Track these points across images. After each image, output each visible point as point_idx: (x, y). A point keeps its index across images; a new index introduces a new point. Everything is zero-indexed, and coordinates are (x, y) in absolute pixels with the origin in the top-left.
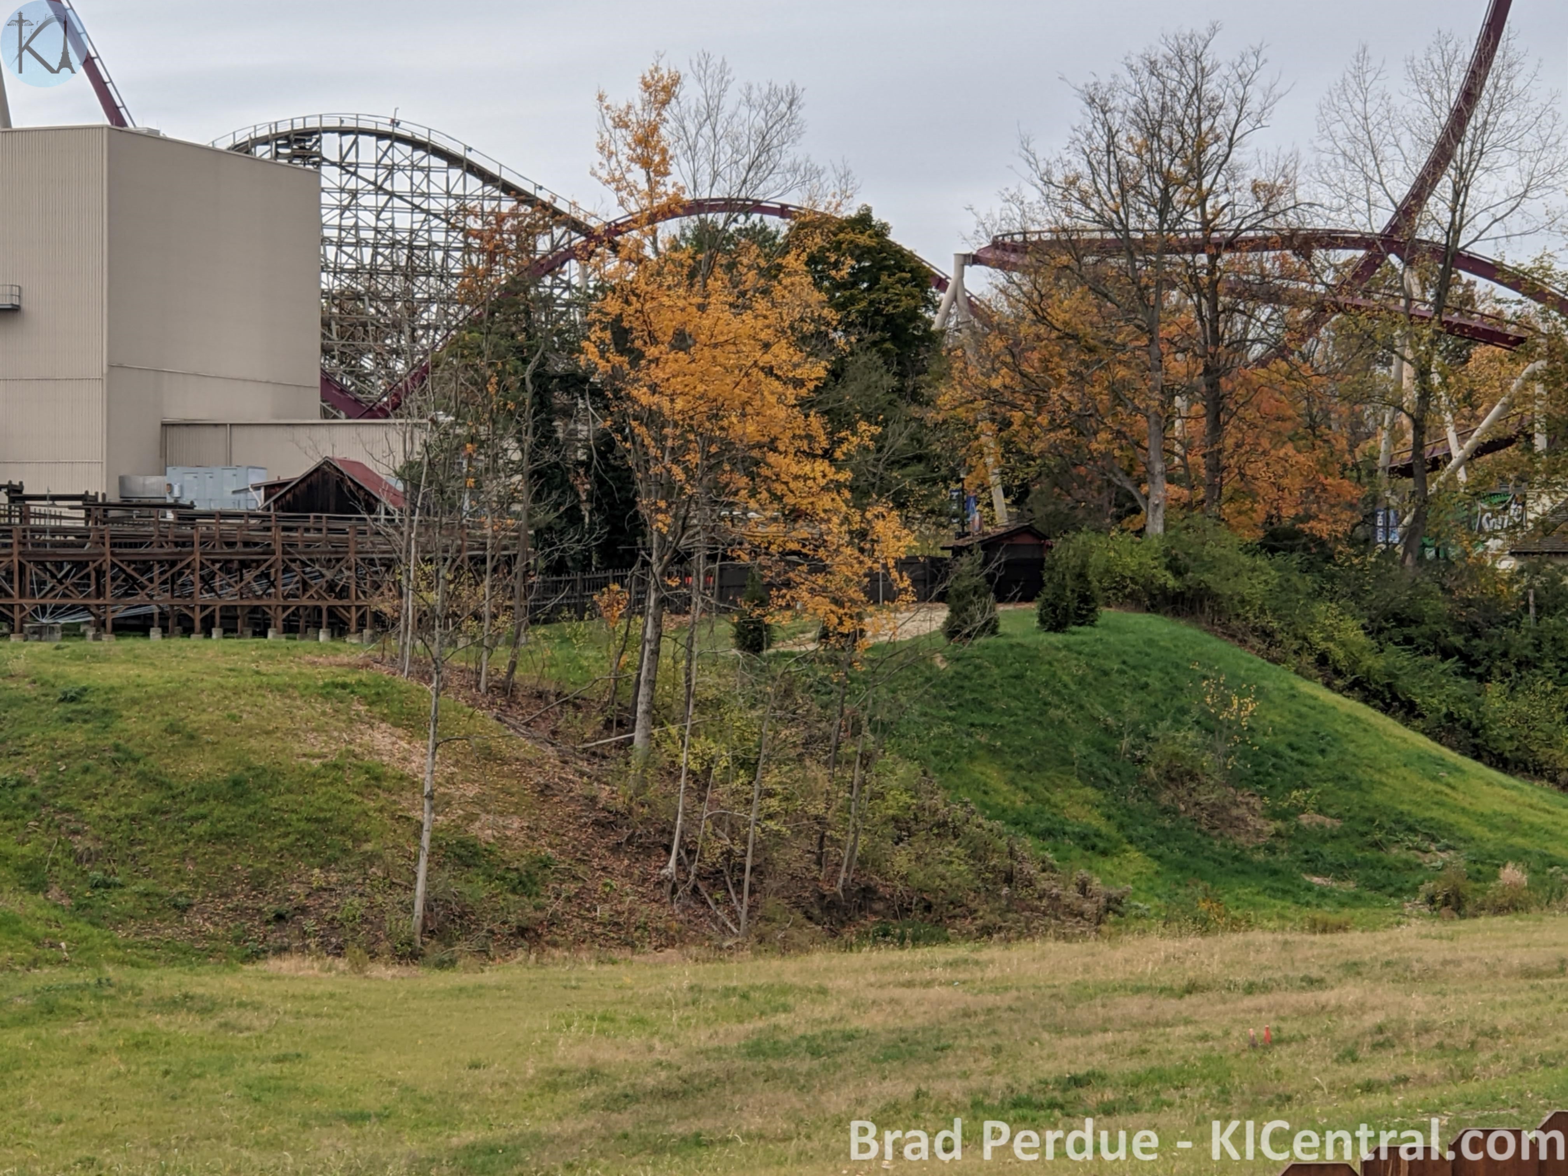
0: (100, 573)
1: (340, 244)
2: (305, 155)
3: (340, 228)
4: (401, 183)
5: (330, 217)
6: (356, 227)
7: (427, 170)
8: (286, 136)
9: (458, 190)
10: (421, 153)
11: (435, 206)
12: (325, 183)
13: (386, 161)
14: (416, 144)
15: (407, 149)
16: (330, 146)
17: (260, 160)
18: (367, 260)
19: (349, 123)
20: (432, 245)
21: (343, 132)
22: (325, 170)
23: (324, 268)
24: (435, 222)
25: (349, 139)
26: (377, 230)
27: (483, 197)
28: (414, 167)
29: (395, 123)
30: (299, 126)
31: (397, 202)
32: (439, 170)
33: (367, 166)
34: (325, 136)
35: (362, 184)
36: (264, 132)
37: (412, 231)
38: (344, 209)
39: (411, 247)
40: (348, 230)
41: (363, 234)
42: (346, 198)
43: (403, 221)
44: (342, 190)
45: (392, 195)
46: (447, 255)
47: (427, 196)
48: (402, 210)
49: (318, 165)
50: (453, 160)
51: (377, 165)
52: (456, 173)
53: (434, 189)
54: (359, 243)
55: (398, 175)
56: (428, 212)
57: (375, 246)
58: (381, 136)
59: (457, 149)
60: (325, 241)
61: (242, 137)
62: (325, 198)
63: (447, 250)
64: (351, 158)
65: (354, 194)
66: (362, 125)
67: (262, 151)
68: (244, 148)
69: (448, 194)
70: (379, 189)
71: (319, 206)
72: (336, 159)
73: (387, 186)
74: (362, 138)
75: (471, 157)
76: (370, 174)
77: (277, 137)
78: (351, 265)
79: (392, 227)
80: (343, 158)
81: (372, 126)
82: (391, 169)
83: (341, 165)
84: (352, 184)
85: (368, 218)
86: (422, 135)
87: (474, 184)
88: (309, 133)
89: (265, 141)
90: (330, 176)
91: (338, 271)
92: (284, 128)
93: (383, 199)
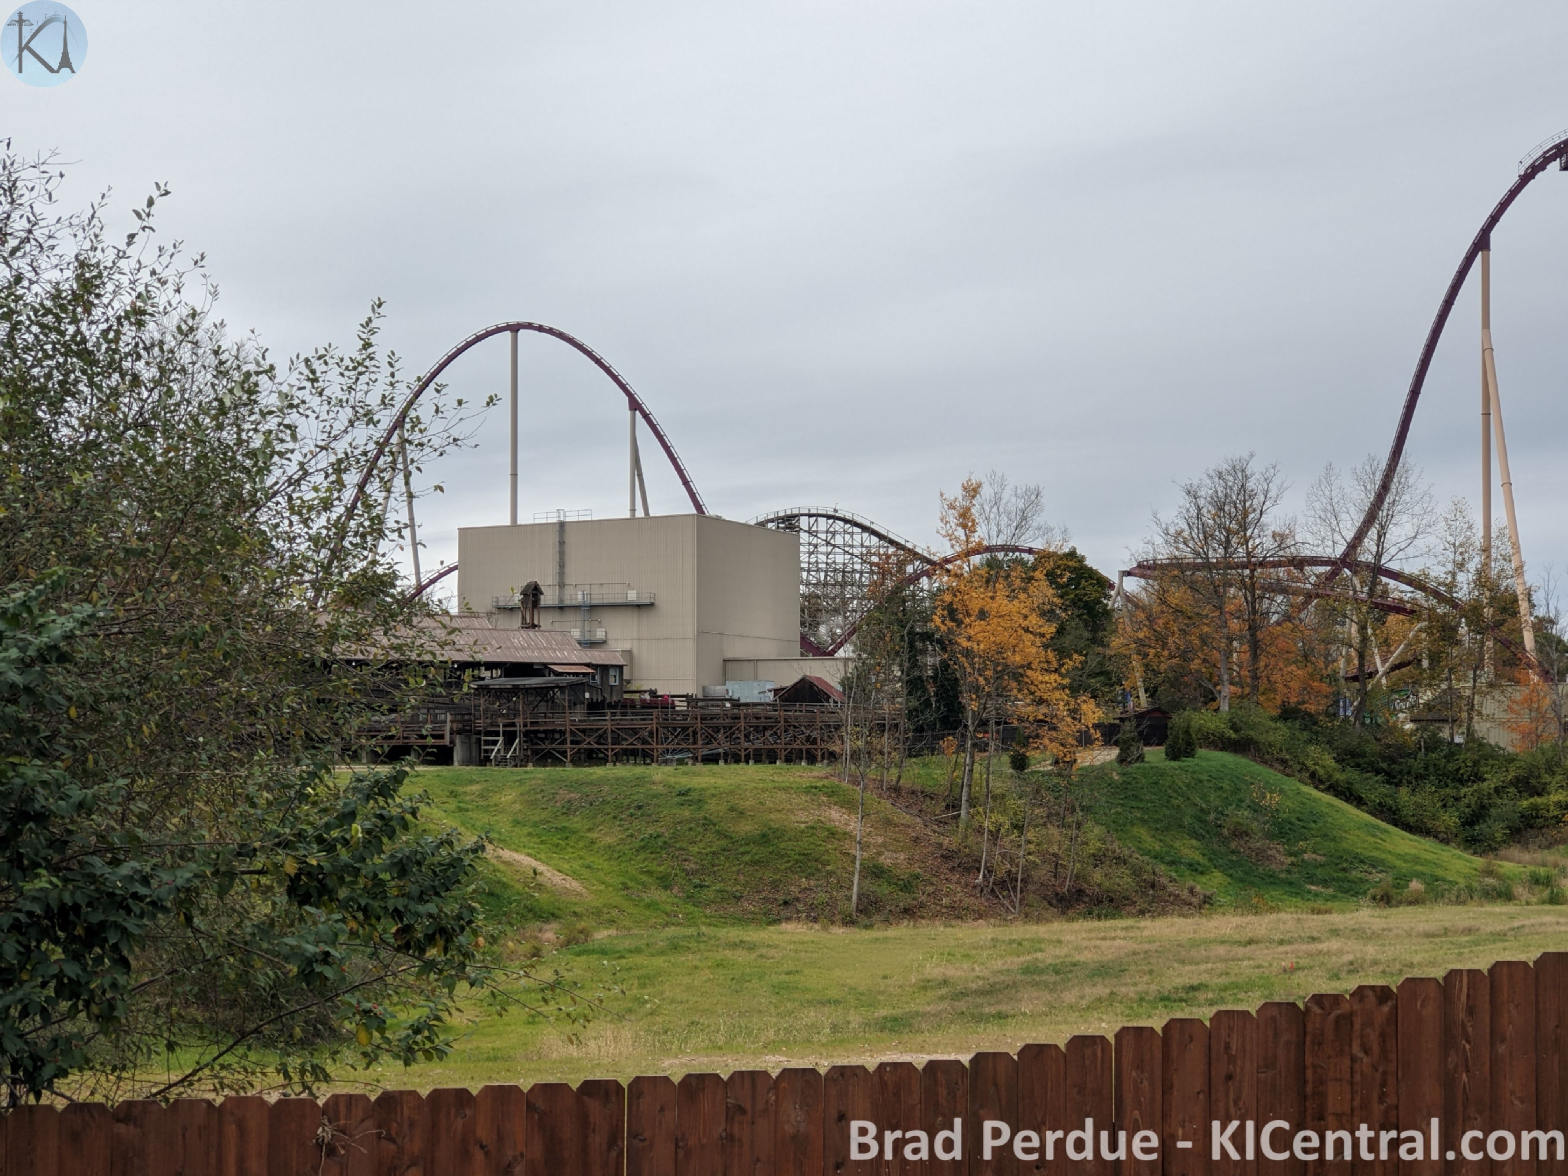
0: (695, 733)
1: (809, 571)
2: (791, 527)
3: (809, 563)
4: (839, 540)
5: (804, 558)
6: (817, 562)
7: (852, 534)
8: (782, 518)
9: (867, 543)
10: (848, 526)
11: (856, 551)
12: (802, 541)
13: (832, 530)
14: (846, 521)
15: (842, 524)
16: (804, 523)
17: (770, 530)
18: (822, 578)
19: (814, 511)
20: (854, 571)
21: (810, 516)
22: (802, 534)
23: (802, 583)
24: (856, 559)
25: (814, 519)
26: (827, 564)
27: (879, 547)
28: (845, 532)
29: (836, 511)
30: (788, 513)
31: (837, 550)
32: (857, 533)
33: (822, 532)
34: (802, 518)
35: (819, 541)
36: (771, 516)
37: (844, 564)
38: (810, 554)
39: (844, 572)
40: (813, 564)
41: (820, 566)
42: (812, 548)
43: (840, 559)
44: (810, 544)
45: (834, 546)
46: (861, 575)
47: (852, 546)
48: (839, 554)
49: (798, 532)
50: (865, 529)
51: (827, 532)
52: (866, 535)
53: (855, 543)
54: (818, 570)
55: (838, 537)
56: (852, 554)
57: (826, 572)
58: (829, 517)
59: (867, 524)
60: (803, 569)
61: (761, 519)
62: (802, 549)
63: (861, 573)
64: (814, 529)
65: (816, 546)
66: (820, 512)
67: (770, 525)
68: (762, 524)
69: (862, 545)
70: (828, 543)
71: (799, 552)
72: (807, 529)
73: (832, 542)
74: (820, 519)
75: (873, 527)
76: (823, 536)
77: (778, 518)
78: (814, 581)
79: (834, 562)
80: (810, 528)
81: (824, 512)
82: (834, 534)
83: (810, 532)
84: (814, 542)
85: (822, 558)
86: (849, 516)
87: (875, 540)
88: (794, 516)
89: (772, 521)
90: (804, 537)
91: (808, 584)
92: (781, 514)
93: (830, 548)
